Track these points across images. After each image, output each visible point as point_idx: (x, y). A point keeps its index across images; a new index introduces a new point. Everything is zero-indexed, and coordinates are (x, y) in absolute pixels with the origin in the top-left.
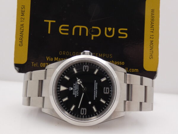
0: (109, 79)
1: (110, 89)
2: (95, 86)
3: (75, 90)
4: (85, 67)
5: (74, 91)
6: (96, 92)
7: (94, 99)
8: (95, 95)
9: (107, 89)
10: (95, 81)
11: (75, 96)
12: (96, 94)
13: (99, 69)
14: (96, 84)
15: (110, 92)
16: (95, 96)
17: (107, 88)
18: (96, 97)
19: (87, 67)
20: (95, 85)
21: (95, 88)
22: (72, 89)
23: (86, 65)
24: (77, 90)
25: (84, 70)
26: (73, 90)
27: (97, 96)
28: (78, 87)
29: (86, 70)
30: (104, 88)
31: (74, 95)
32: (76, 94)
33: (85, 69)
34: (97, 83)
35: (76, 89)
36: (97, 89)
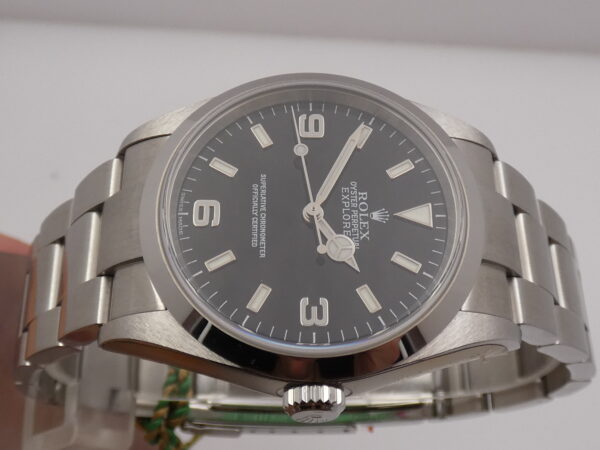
0: (193, 269)
1: (189, 219)
2: (264, 230)
3: (360, 212)
4: (320, 316)
5: (363, 207)
6: (255, 204)
7: (263, 177)
8: (264, 192)
9: (201, 217)
10: (263, 256)
11: (354, 184)
12: (255, 197)
13: (247, 312)
15: (189, 208)
17: (204, 222)
18: (255, 187)
19: (309, 316)
20: (263, 239)
21: (263, 222)
22: (376, 216)
23: (315, 327)
24: (351, 213)
25: (324, 302)
26: (369, 212)
27: (252, 190)
28: (346, 225)
29: (314, 302)
30: (216, 222)
31: (360, 189)
32: (355, 197)
33: (320, 310)
34: (254, 244)
35: (356, 215)
36: (255, 221)
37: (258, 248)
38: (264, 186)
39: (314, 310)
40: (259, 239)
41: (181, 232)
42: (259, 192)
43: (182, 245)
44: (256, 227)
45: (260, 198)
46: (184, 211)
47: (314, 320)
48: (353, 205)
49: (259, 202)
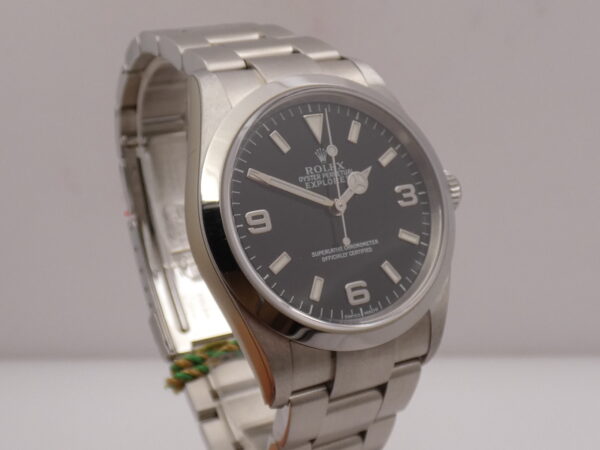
1: (365, 307)
2: (358, 245)
3: (323, 172)
4: (408, 191)
5: (318, 170)
6: (339, 256)
7: (314, 254)
8: (327, 251)
9: (362, 296)
10: (376, 241)
11: (301, 179)
12: (333, 257)
13: (420, 244)
14: (366, 247)
15: (356, 309)
16: (326, 255)
17: (366, 293)
18: (324, 259)
19: (410, 199)
20: (364, 244)
22: (322, 159)
23: (416, 193)
24: (326, 179)
25: (398, 189)
26: (320, 164)
27: (328, 262)
29: (400, 196)
30: (362, 283)
31: (304, 174)
33: (404, 191)
34: (370, 250)
35: (327, 175)
36: (353, 253)
37: (371, 246)
38: (322, 252)
39: (405, 195)
40: (365, 247)
41: (377, 309)
42: (328, 255)
43: (385, 305)
44: (357, 252)
45: (333, 254)
46: (359, 312)
47: (412, 194)
48: (319, 177)
49: (336, 253)
